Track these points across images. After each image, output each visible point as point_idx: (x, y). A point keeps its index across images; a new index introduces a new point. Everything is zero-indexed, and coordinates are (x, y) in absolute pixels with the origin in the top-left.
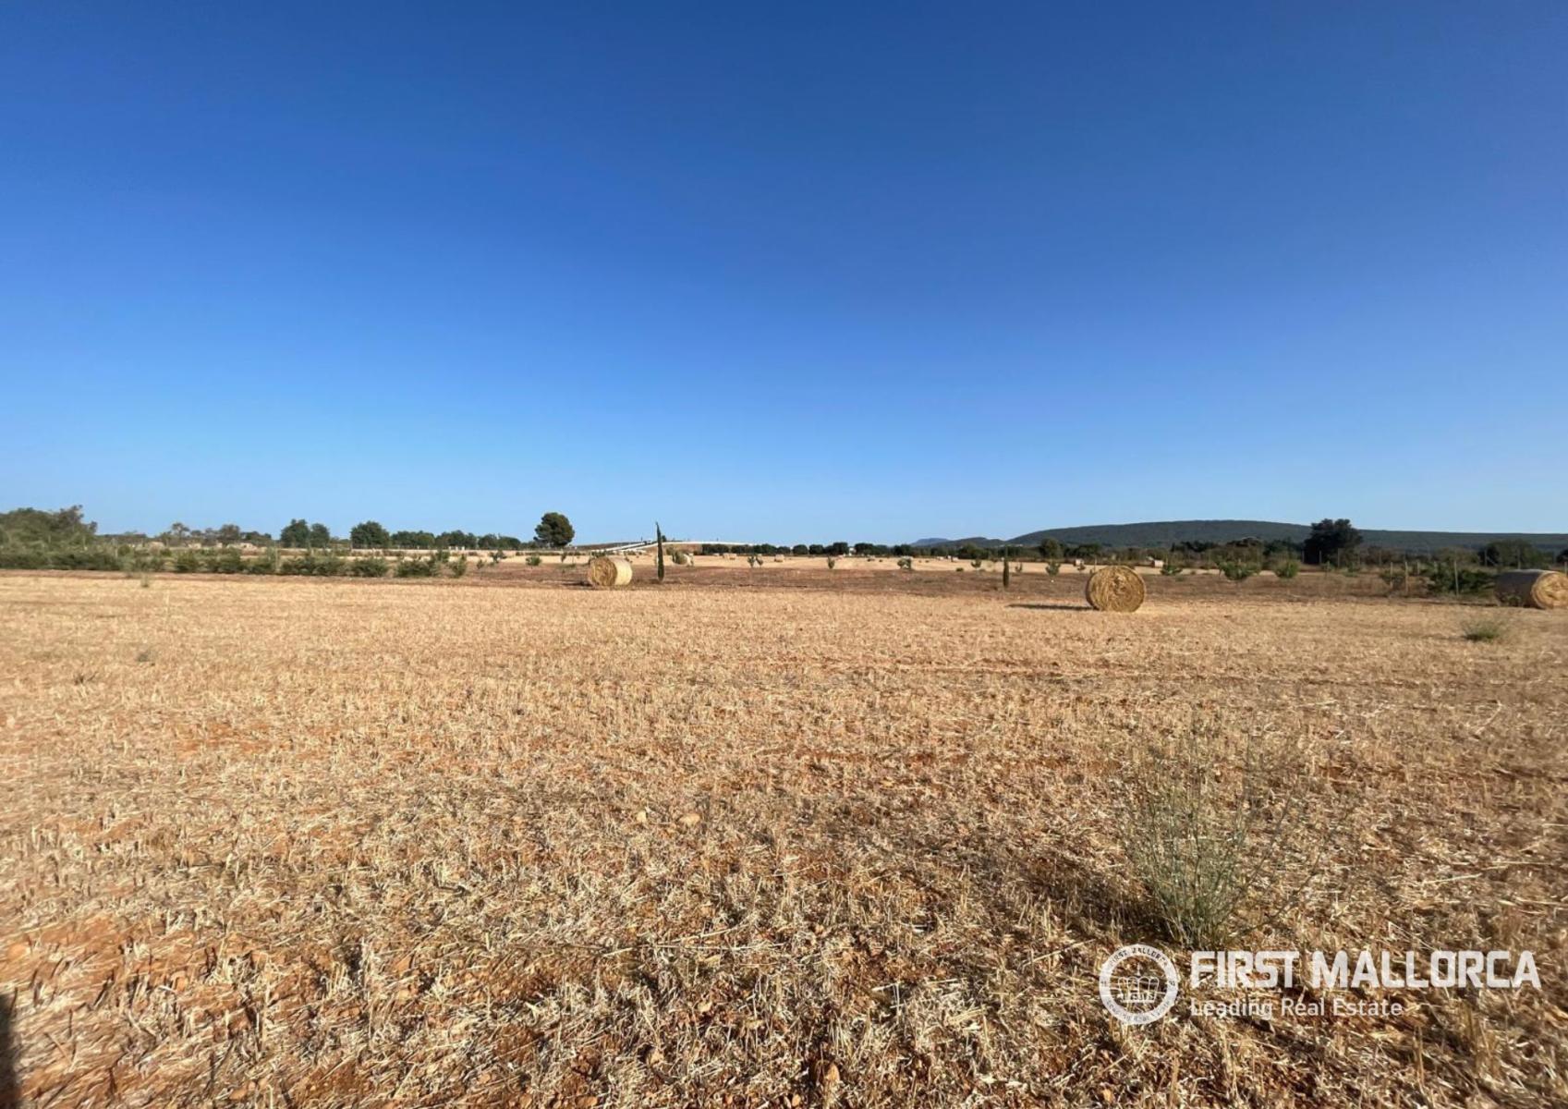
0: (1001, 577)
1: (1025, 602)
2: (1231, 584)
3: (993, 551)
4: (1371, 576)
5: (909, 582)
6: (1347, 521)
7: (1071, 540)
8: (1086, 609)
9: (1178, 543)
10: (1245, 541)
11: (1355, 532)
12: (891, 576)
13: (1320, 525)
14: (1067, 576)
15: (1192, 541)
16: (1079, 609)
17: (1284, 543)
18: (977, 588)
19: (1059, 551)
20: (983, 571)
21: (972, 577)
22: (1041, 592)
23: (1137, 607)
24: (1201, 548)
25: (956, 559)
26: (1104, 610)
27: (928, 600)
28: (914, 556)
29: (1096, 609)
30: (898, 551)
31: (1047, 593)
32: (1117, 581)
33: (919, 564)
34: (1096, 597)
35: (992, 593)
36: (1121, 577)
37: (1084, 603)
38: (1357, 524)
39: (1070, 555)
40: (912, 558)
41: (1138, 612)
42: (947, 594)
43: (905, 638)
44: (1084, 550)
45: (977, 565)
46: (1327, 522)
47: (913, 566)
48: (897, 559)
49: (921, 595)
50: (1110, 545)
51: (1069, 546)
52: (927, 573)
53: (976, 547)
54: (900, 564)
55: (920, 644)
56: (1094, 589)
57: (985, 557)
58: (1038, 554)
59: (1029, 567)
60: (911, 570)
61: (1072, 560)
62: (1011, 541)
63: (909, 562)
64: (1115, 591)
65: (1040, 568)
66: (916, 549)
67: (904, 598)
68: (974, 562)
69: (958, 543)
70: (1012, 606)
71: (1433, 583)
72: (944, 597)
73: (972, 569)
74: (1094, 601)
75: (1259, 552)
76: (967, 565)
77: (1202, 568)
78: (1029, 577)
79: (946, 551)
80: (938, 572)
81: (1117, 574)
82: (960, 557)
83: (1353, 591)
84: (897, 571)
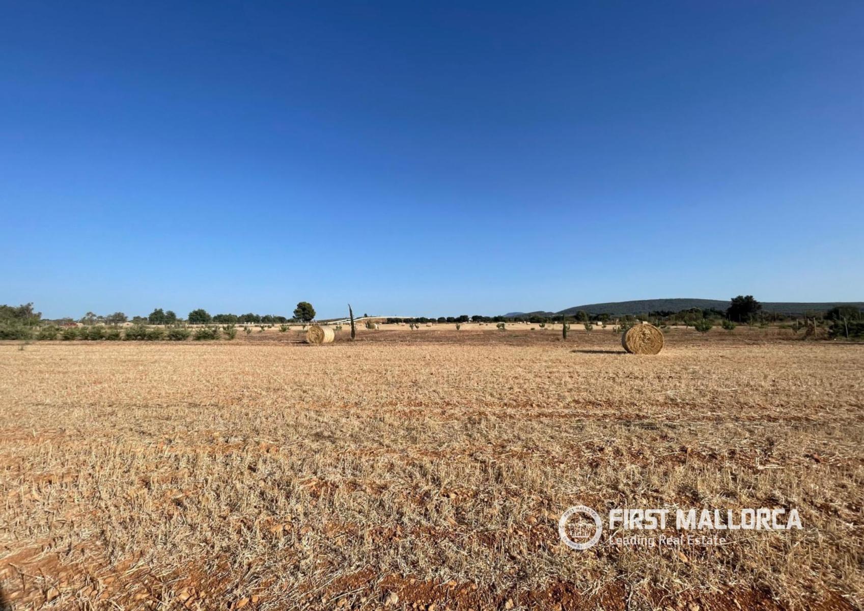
1: (580, 348)
2: (698, 334)
3: (549, 318)
5: (504, 337)
8: (624, 353)
10: (692, 310)
12: (493, 334)
15: (659, 310)
16: (619, 353)
18: (547, 340)
19: (586, 318)
21: (542, 333)
22: (587, 341)
23: (659, 351)
25: (529, 323)
26: (636, 353)
27: (519, 349)
28: (506, 322)
29: (629, 352)
30: (496, 320)
31: (592, 342)
32: (644, 334)
33: (509, 326)
34: (630, 345)
35: (557, 343)
37: (623, 349)
39: (595, 319)
40: (504, 323)
41: (659, 354)
42: (529, 344)
44: (600, 317)
45: (543, 326)
47: (506, 328)
48: (496, 324)
49: (513, 345)
50: (613, 314)
51: (591, 315)
52: (515, 331)
53: (540, 316)
54: (498, 326)
57: (545, 321)
58: (574, 319)
59: (574, 327)
60: (504, 330)
61: (595, 322)
62: (558, 313)
63: (503, 325)
64: (643, 340)
65: (581, 327)
66: (506, 318)
67: (503, 347)
68: (541, 325)
69: (529, 314)
70: (574, 351)
72: (528, 346)
73: (540, 328)
74: (629, 347)
76: (537, 326)
79: (522, 318)
80: (520, 331)
81: (644, 329)
82: (531, 322)
84: (496, 331)
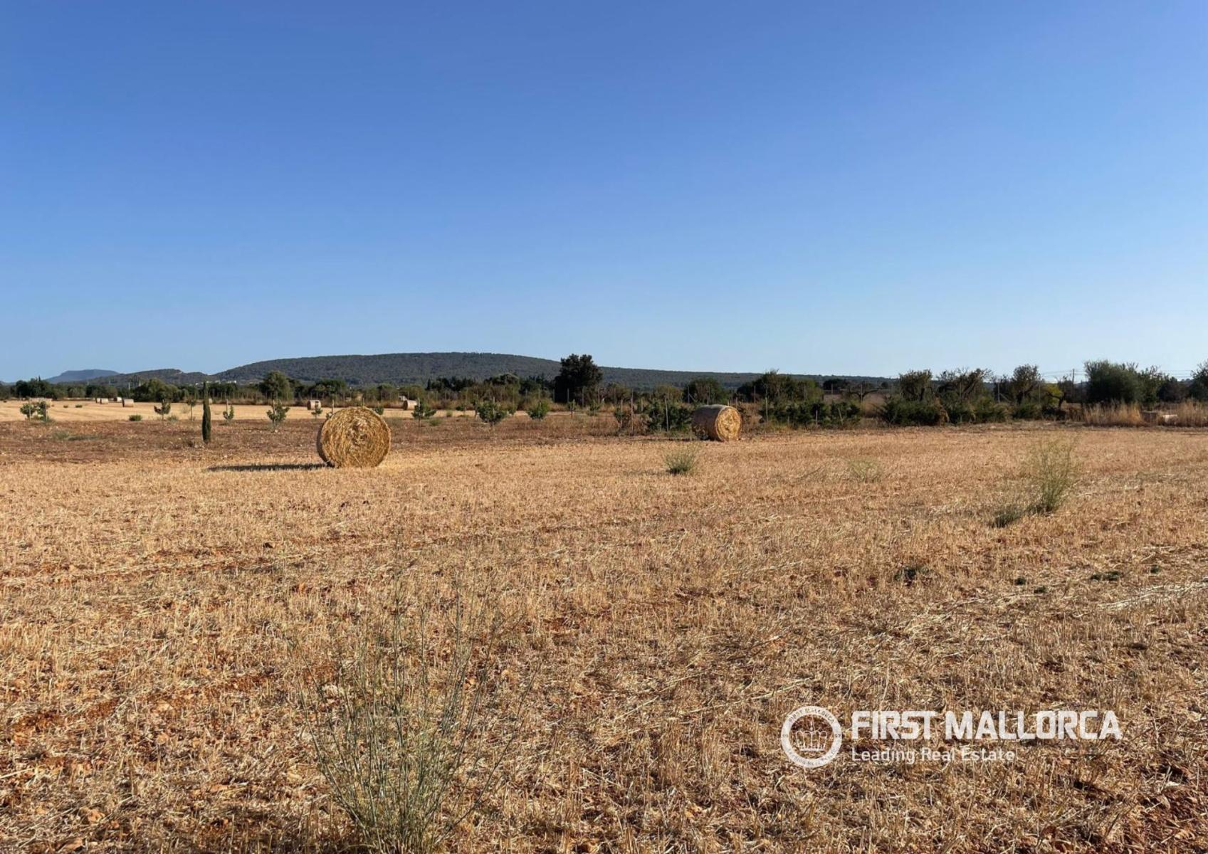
0: (199, 428)
1: (233, 463)
2: (486, 427)
3: (192, 391)
4: (607, 415)
5: (41, 441)
6: (590, 357)
7: (306, 375)
8: (318, 466)
9: (434, 380)
10: (502, 378)
11: (595, 369)
12: (8, 432)
13: (568, 360)
14: (297, 423)
15: (449, 378)
16: (307, 467)
17: (538, 380)
18: (161, 446)
19: (289, 391)
20: (174, 418)
21: (154, 429)
22: (258, 447)
23: (381, 460)
24: (459, 386)
25: (130, 402)
26: (340, 466)
27: (73, 469)
28: (55, 399)
29: (330, 465)
30: (23, 390)
31: (268, 449)
32: (356, 428)
33: (60, 411)
34: (330, 450)
35: (186, 451)
36: (362, 422)
37: (316, 459)
38: (598, 361)
39: (303, 395)
40: (49, 401)
41: (382, 466)
42: (109, 457)
43: (23, 532)
44: (321, 388)
45: (165, 410)
46: (573, 357)
47: (50, 413)
48: (21, 403)
49: (62, 461)
50: (354, 382)
51: (302, 382)
52: (76, 423)
53: (163, 384)
54: (25, 411)
55: (51, 540)
56: (327, 439)
57: (177, 398)
58: (258, 393)
59: (243, 412)
60: (46, 421)
61: (306, 402)
62: (220, 376)
63: (43, 406)
64: (354, 440)
65: (259, 413)
66: (59, 386)
67: (30, 466)
68: (159, 406)
69: (134, 378)
70: (214, 469)
71: (651, 420)
72: (102, 461)
73: (157, 416)
74: (327, 454)
75: (515, 390)
76: (147, 411)
77: (458, 409)
78: (245, 426)
79: (113, 390)
80: (96, 423)
81: (356, 418)
82: (137, 399)
83: (592, 431)
84: (20, 423)
